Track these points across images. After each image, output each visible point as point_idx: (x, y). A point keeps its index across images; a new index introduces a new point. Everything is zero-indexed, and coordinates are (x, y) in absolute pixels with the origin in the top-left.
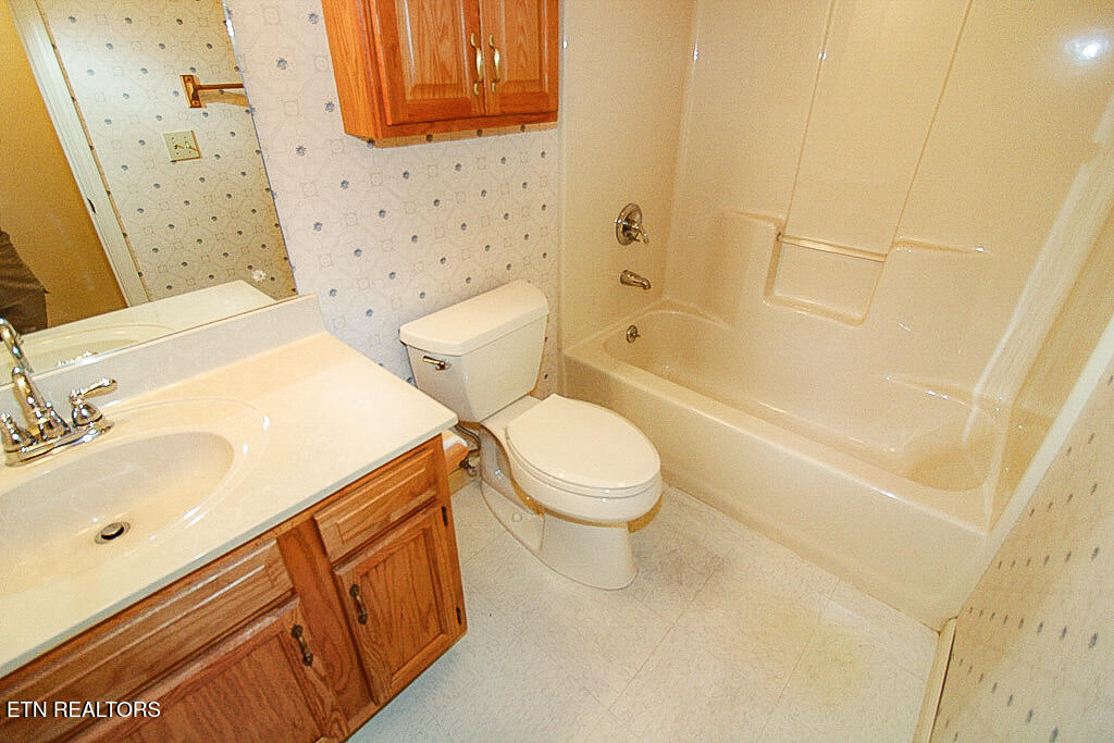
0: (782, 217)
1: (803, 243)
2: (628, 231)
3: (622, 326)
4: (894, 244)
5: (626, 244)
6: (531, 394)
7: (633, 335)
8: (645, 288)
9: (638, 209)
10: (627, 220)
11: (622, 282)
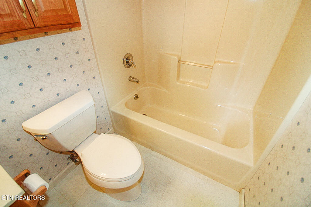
0: (179, 54)
1: (187, 63)
2: (128, 63)
3: (132, 95)
4: (215, 62)
5: (128, 67)
6: (95, 132)
7: (136, 97)
8: (137, 82)
9: (131, 55)
10: (127, 59)
11: (129, 80)
